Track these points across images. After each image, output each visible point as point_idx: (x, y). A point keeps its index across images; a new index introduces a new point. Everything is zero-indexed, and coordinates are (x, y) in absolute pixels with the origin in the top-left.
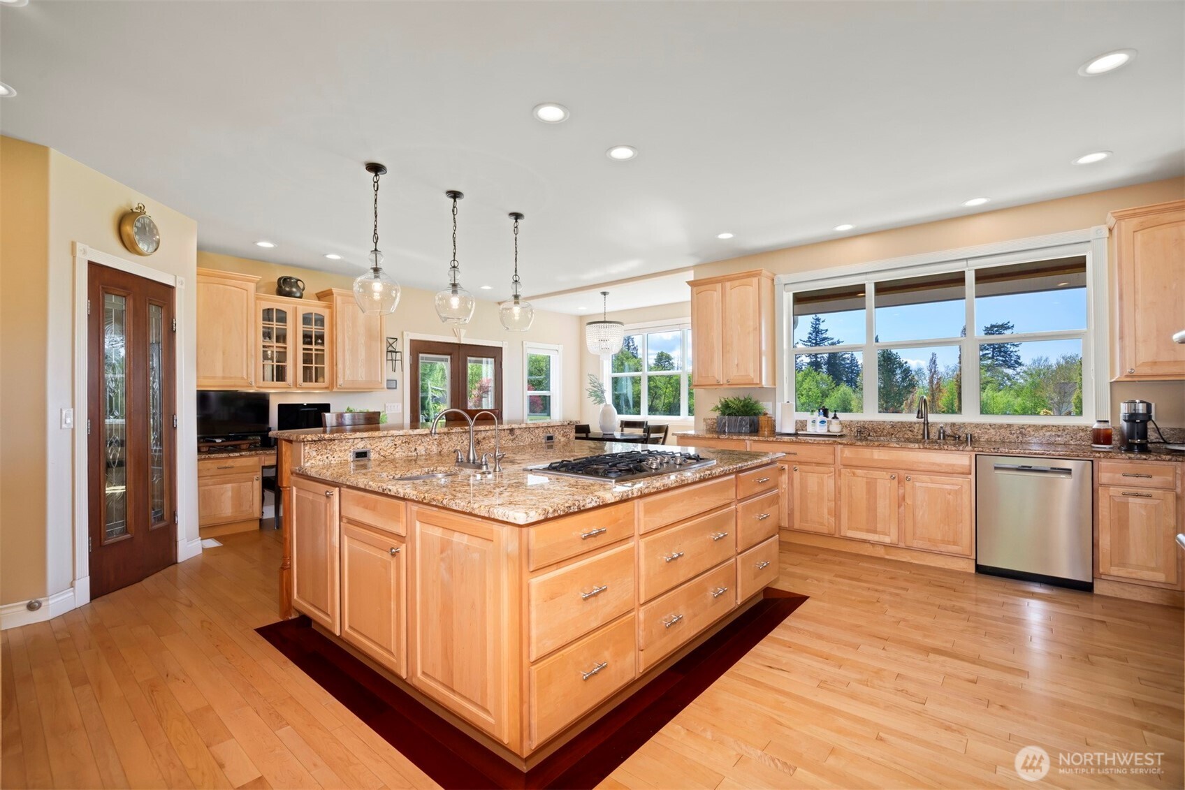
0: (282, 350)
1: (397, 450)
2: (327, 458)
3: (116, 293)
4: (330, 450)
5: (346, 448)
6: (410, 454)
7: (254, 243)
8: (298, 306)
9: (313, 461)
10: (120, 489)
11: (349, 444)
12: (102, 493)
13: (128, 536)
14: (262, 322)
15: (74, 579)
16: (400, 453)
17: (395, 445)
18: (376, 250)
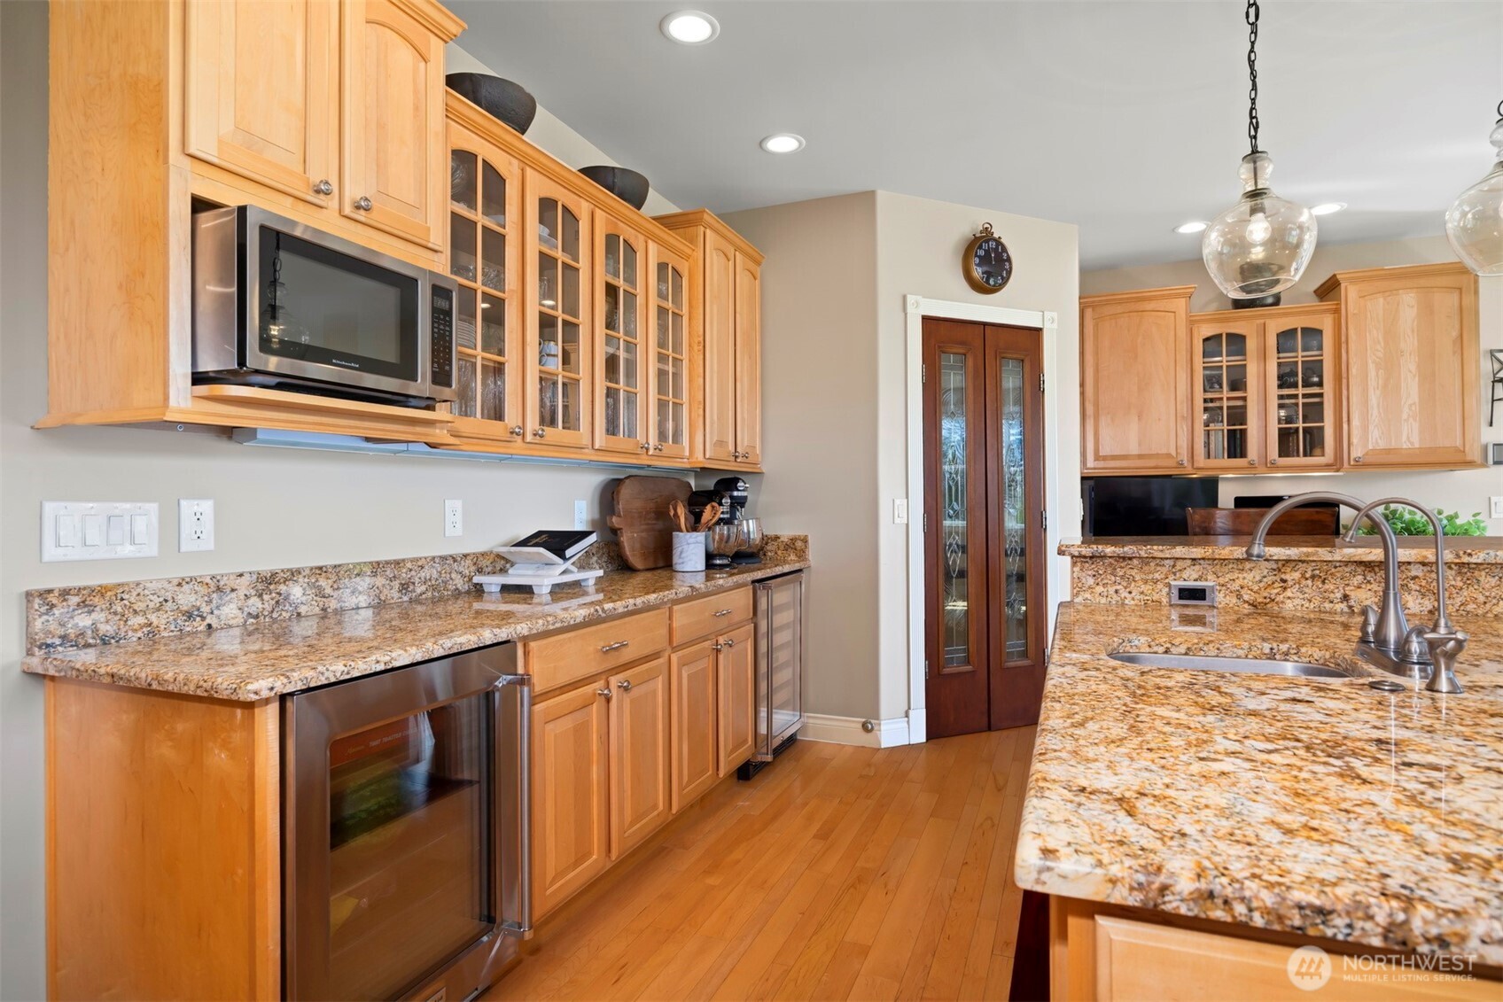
0: (1239, 403)
1: (1289, 593)
2: (1116, 592)
3: (955, 350)
4: (1122, 577)
5: (1157, 576)
6: (1328, 605)
7: (1173, 230)
8: (1268, 321)
9: (1087, 595)
10: (961, 605)
11: (1164, 570)
12: (941, 607)
13: (969, 668)
14: (1201, 360)
15: (909, 708)
16: (1297, 601)
17: (1284, 581)
18: (1255, 151)
